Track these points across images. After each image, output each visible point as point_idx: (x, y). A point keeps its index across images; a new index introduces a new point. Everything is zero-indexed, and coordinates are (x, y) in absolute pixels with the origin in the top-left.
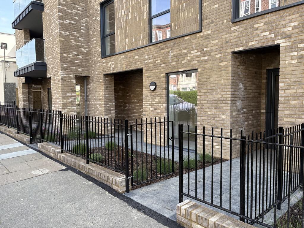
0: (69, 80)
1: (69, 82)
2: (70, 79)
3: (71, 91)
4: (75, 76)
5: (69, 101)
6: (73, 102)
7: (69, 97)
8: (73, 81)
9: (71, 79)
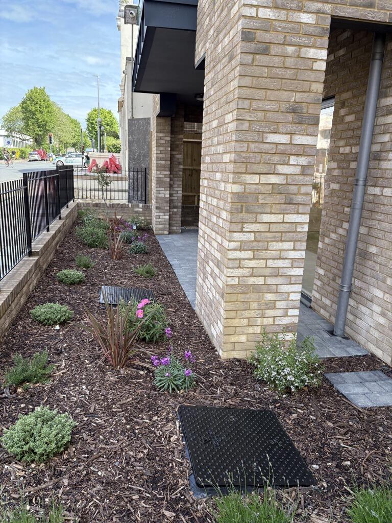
0: (290, 49)
1: (289, 62)
2: (295, 40)
3: (290, 117)
4: (327, 23)
5: (274, 179)
6: (293, 189)
7: (276, 158)
8: (312, 53)
9: (304, 40)
